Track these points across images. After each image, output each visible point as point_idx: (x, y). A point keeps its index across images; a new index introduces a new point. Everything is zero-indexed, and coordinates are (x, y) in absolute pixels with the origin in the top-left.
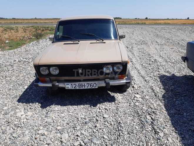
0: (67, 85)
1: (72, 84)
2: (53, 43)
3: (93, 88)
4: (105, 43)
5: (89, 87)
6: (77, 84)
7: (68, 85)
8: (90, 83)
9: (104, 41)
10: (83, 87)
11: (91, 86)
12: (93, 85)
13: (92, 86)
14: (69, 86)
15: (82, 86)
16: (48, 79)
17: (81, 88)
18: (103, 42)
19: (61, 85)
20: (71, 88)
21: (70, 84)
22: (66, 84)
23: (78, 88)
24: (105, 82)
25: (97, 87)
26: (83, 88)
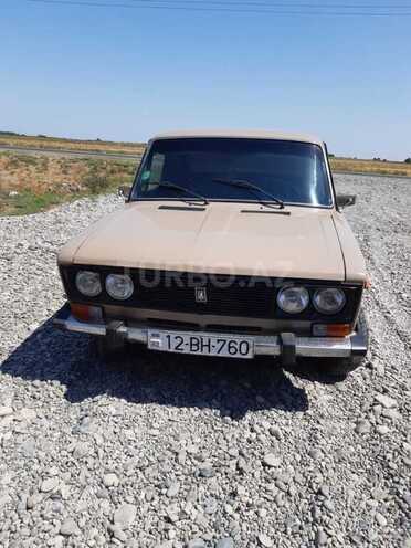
0: (153, 335)
1: (169, 337)
2: (127, 202)
3: (238, 355)
4: (288, 214)
5: (224, 353)
6: (187, 336)
7: (158, 336)
8: (228, 337)
9: (287, 209)
10: (205, 349)
11: (230, 347)
12: (237, 346)
13: (232, 350)
14: (159, 341)
15: (202, 346)
16: (96, 310)
17: (199, 353)
18: (283, 210)
19: (136, 335)
20: (166, 349)
21: (164, 334)
22: (150, 332)
23: (186, 350)
24: (280, 342)
25: (249, 356)
26: (205, 352)
